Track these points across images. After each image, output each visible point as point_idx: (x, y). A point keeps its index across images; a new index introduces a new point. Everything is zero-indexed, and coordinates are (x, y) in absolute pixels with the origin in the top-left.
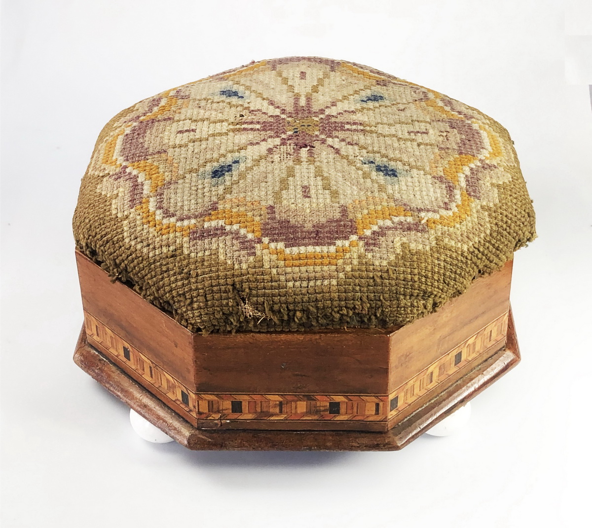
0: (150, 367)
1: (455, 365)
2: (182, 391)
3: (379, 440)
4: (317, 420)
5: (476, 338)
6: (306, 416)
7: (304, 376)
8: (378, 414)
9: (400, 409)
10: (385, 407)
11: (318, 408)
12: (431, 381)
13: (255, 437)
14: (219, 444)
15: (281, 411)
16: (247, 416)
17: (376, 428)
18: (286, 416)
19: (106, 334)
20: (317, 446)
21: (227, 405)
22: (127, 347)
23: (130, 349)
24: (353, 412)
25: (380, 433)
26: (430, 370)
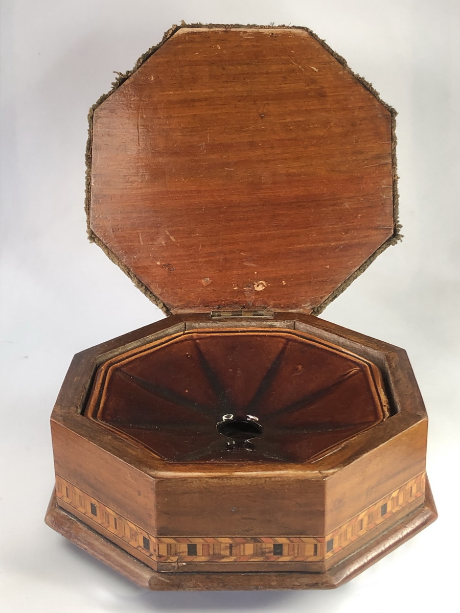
0: (115, 519)
1: (382, 515)
2: (144, 537)
3: (317, 579)
4: (263, 562)
5: (398, 493)
6: (253, 558)
7: (252, 519)
8: (316, 555)
9: (335, 552)
10: (322, 548)
11: (263, 550)
12: (362, 529)
13: (209, 578)
14: (177, 585)
15: (231, 554)
16: (201, 558)
17: (315, 568)
18: (235, 558)
19: (75, 494)
20: (262, 585)
21: (184, 548)
22: (94, 503)
23: (97, 504)
24: (294, 553)
25: (318, 573)
26: (360, 518)
